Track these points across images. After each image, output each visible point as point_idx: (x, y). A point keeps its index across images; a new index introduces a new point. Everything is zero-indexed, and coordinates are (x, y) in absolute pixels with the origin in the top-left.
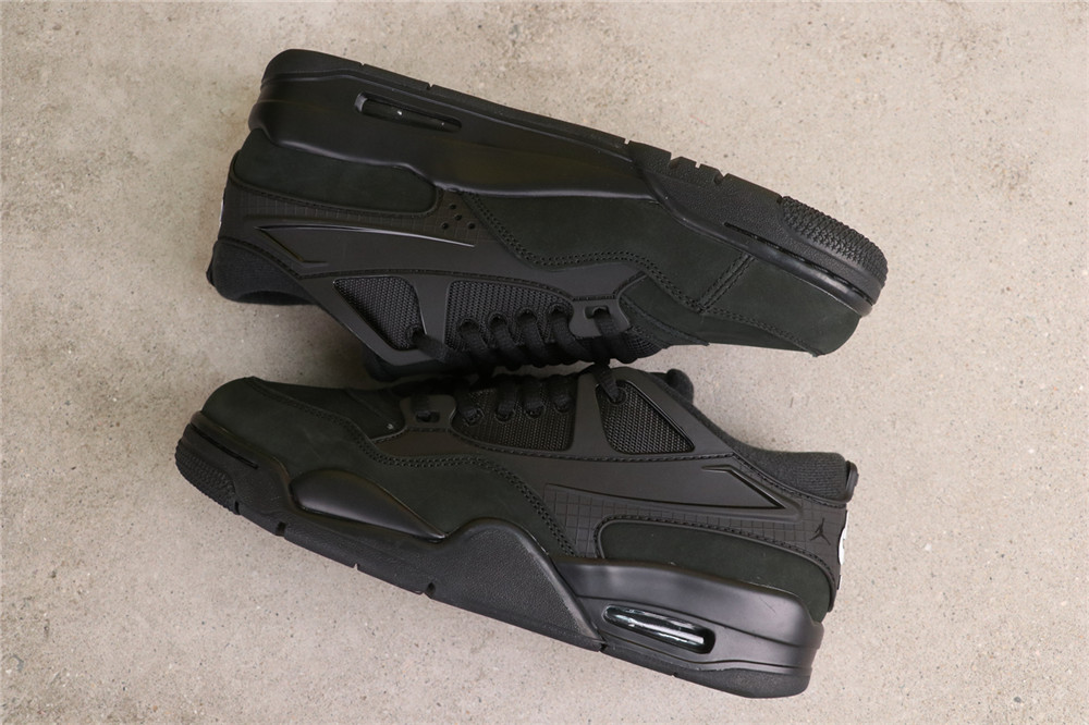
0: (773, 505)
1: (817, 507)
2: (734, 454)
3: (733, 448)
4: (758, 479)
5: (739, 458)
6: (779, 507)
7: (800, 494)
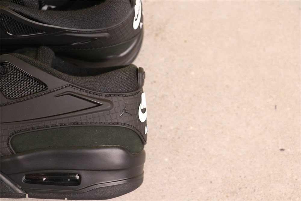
0: (96, 105)
1: (120, 99)
2: (70, 85)
3: (69, 82)
4: (85, 94)
5: (73, 86)
6: (99, 105)
7: (110, 95)
